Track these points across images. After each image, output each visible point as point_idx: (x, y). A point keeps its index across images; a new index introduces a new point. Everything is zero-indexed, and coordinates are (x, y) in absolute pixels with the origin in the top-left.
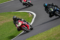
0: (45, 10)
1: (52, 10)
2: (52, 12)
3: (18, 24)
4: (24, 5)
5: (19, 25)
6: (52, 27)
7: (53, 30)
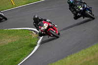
1: (81, 9)
5: (44, 27)
6: (70, 54)
7: (71, 59)
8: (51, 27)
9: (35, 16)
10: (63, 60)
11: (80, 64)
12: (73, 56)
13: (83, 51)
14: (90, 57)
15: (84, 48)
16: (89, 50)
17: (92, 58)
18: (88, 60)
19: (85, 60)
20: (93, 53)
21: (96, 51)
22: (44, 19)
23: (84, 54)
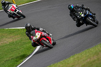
0: (71, 15)
1: (82, 15)
2: (82, 17)
3: (34, 35)
4: (10, 17)
6: (73, 54)
7: (74, 59)
8: (45, 37)
9: (27, 24)
10: (66, 60)
11: (83, 64)
12: (76, 56)
13: (87, 51)
14: (93, 57)
15: (88, 48)
16: (92, 50)
17: (95, 58)
18: (91, 60)
19: (89, 60)
20: (97, 53)
21: (100, 51)
22: (37, 27)
23: (88, 54)
